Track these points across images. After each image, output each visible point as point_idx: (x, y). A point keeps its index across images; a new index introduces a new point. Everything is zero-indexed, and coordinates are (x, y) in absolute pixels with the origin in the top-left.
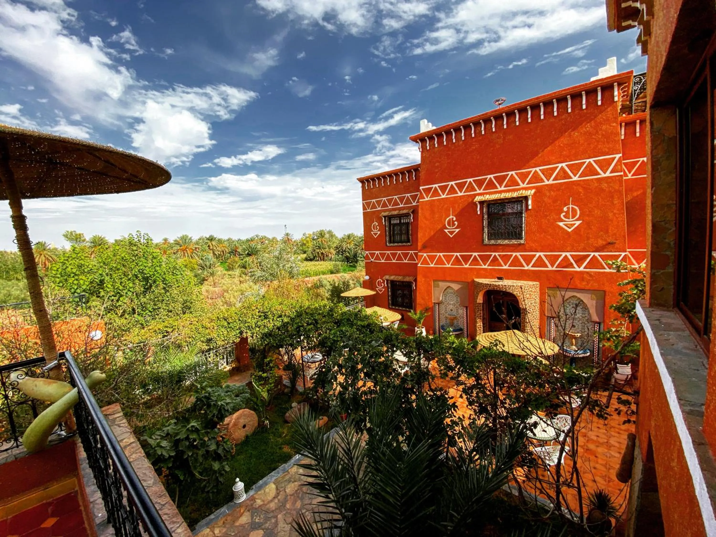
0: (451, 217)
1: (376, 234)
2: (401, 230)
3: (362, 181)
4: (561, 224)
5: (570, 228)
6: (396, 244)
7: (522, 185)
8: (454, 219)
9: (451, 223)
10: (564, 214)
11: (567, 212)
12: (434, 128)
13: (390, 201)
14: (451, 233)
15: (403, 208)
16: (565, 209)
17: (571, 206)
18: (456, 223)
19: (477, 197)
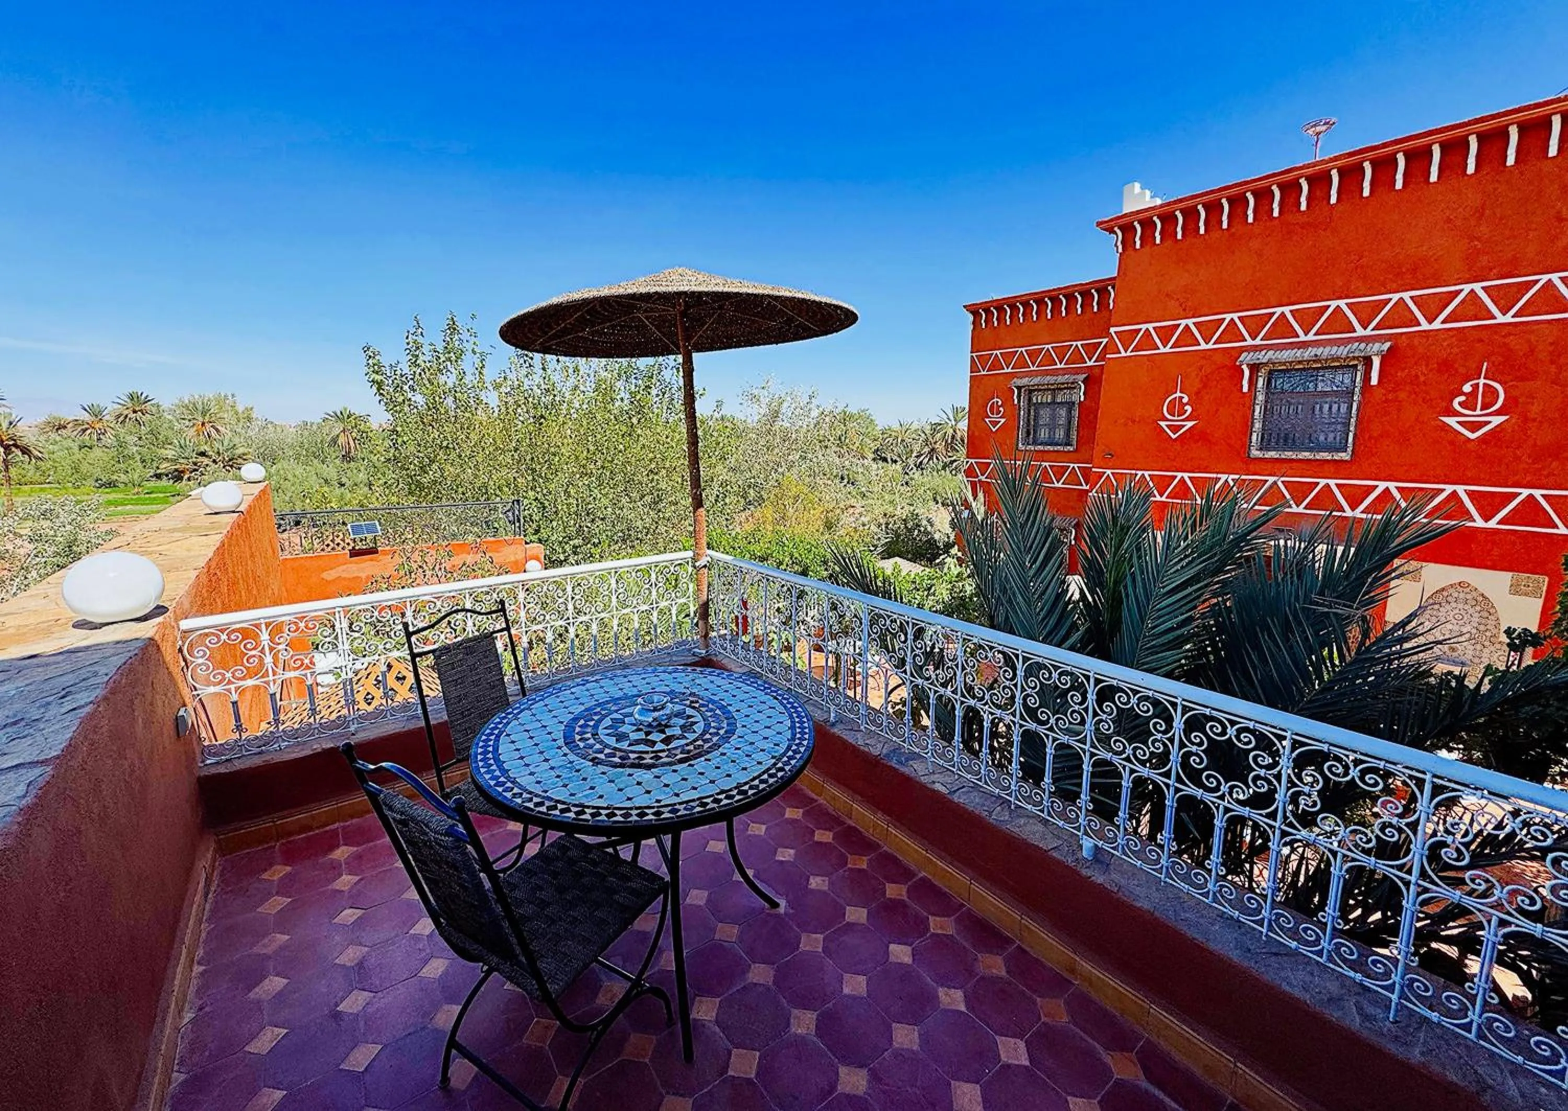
0: (1178, 394)
1: (995, 423)
2: (1053, 417)
3: (974, 310)
4: (1452, 421)
5: (1473, 431)
6: (1040, 448)
7: (1360, 332)
8: (1185, 400)
9: (1177, 408)
10: (1462, 398)
11: (1474, 393)
12: (1159, 202)
13: (1033, 355)
14: (1175, 429)
15: (1064, 372)
16: (1467, 388)
17: (1482, 381)
18: (1189, 409)
19: (1244, 355)
